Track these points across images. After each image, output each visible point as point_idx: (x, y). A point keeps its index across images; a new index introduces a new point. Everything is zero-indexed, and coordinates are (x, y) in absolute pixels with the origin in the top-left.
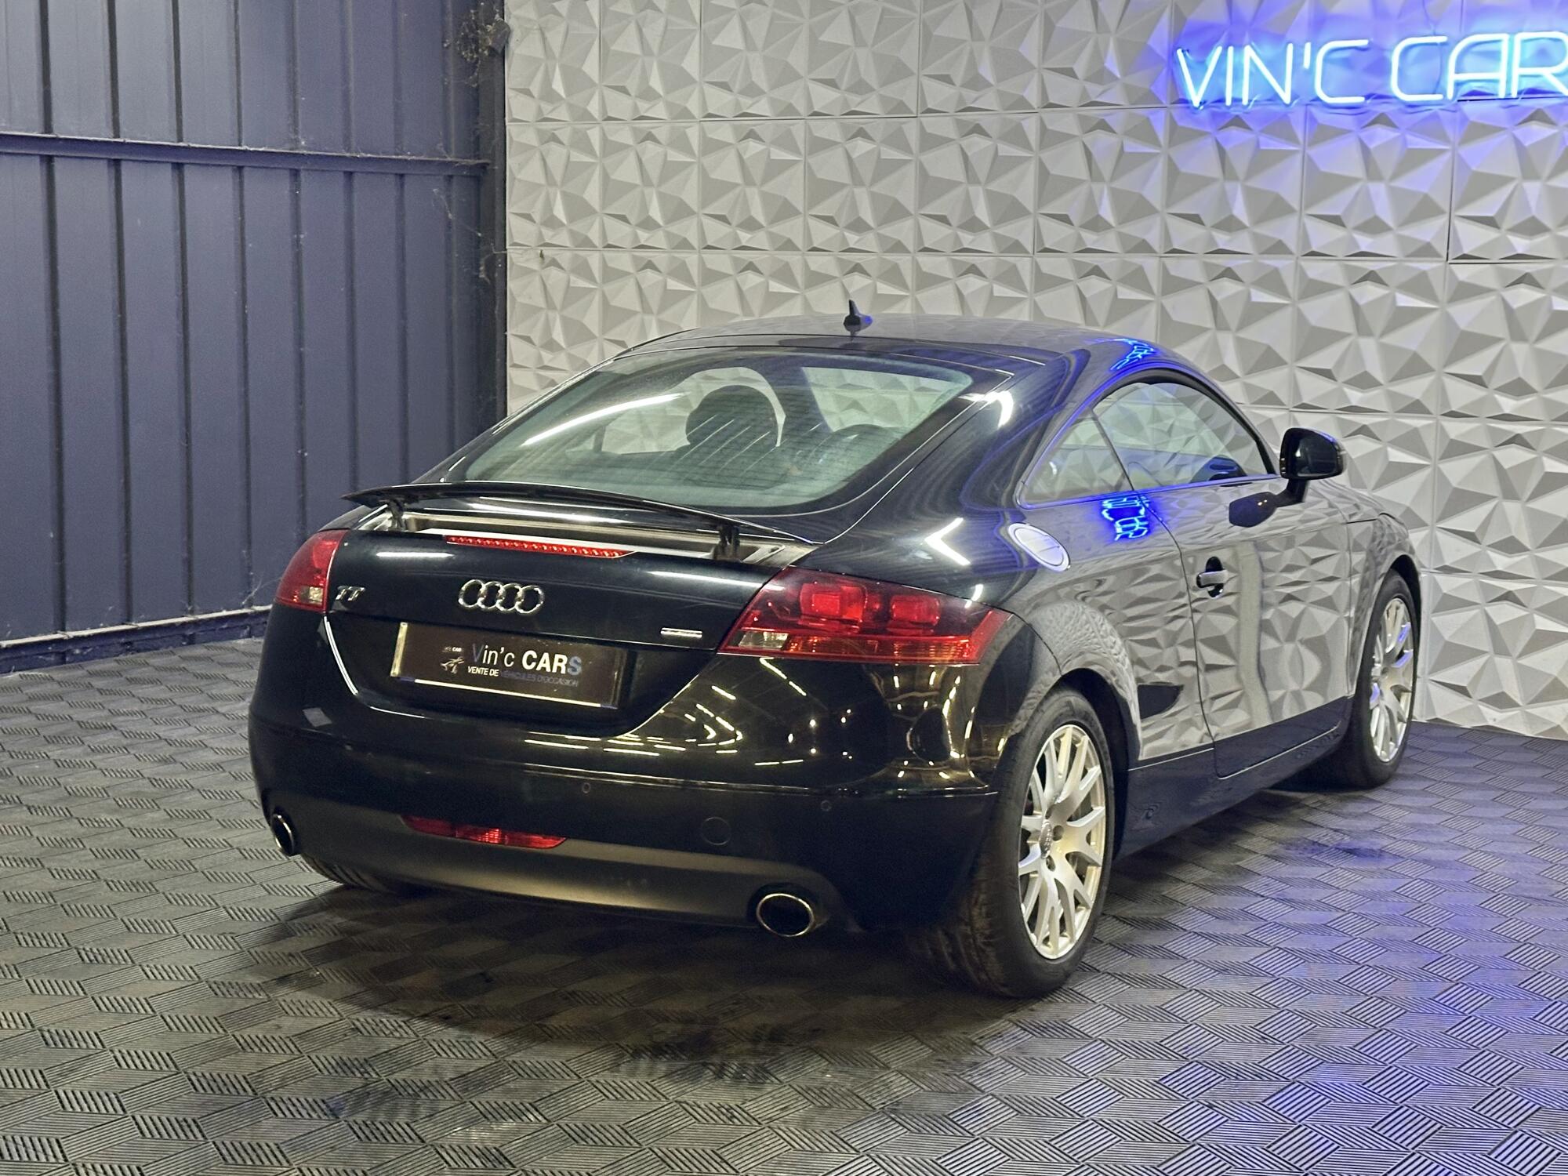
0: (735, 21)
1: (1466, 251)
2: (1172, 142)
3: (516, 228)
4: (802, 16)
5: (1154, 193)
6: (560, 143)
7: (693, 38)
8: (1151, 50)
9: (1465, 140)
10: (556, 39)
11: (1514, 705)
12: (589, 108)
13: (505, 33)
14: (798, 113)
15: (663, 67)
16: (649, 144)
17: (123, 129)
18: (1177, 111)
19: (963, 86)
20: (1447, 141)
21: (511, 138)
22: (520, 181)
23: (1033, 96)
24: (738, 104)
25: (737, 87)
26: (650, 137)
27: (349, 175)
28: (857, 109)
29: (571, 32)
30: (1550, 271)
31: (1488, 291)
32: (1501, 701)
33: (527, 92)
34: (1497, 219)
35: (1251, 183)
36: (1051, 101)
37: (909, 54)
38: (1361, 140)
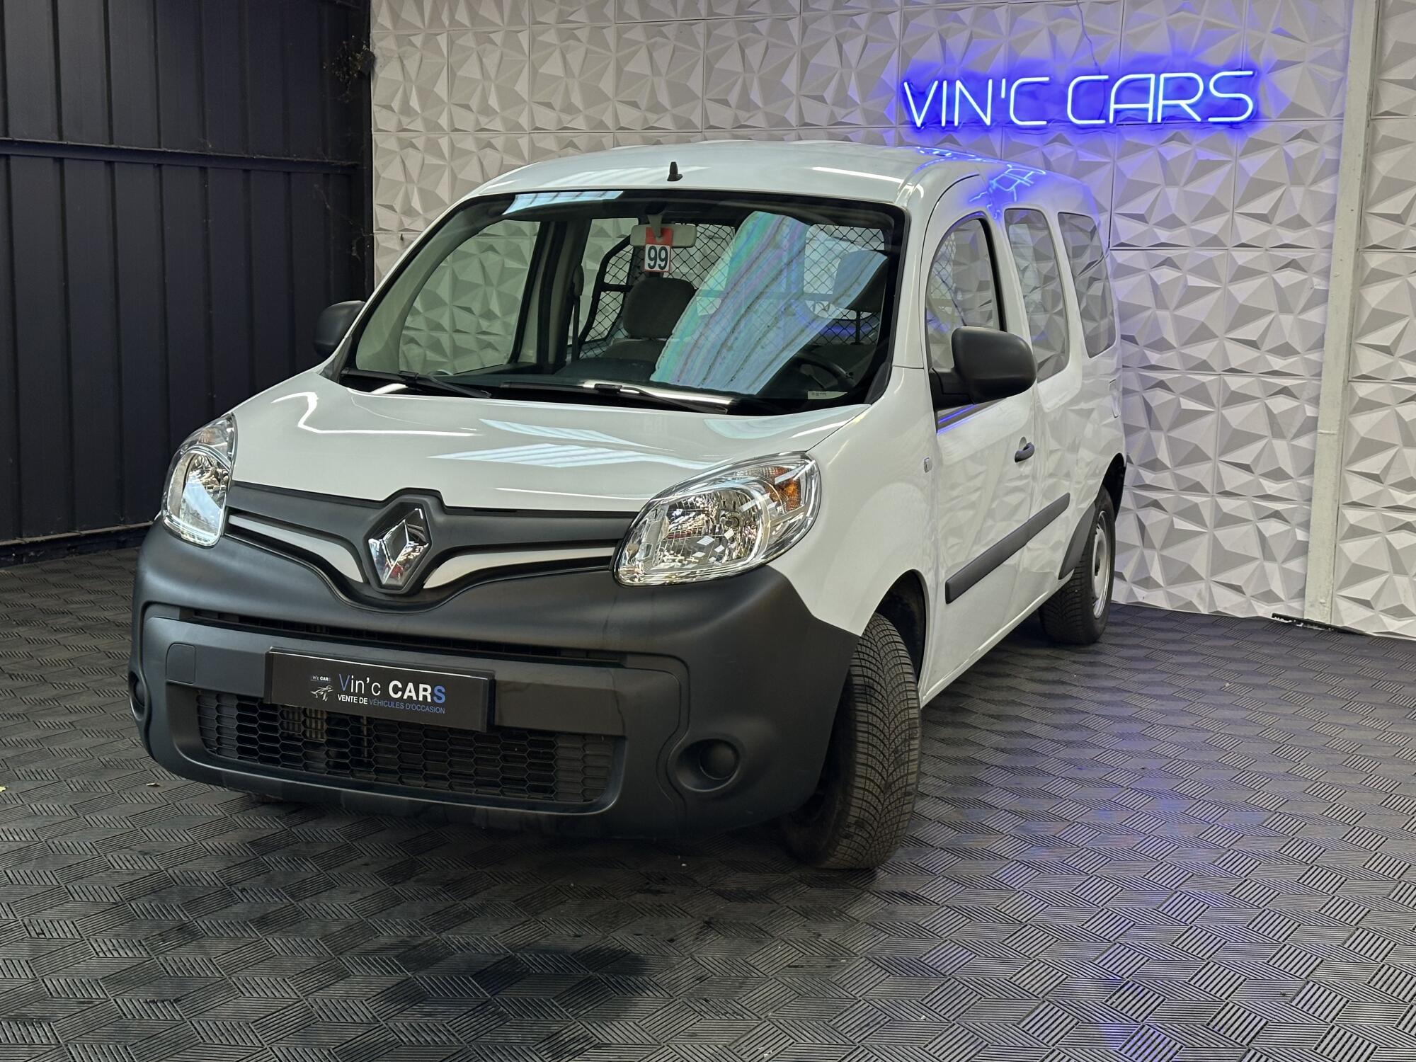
0: (557, 56)
1: (1123, 241)
3: (381, 216)
4: (610, 51)
6: (416, 148)
7: (524, 66)
8: (883, 83)
9: (1122, 155)
10: (412, 66)
11: (1157, 586)
12: (440, 121)
13: (370, 60)
14: (609, 129)
15: (498, 88)
16: (489, 151)
17: (65, 133)
18: (905, 130)
19: (739, 107)
20: (1110, 156)
21: (377, 146)
22: (384, 178)
23: (792, 117)
24: (560, 121)
25: (558, 108)
26: (490, 145)
27: (247, 171)
28: (655, 125)
29: (424, 61)
30: (1186, 255)
31: (1140, 270)
32: (1147, 583)
33: (389, 108)
34: (1147, 217)
36: (807, 121)
37: (696, 83)
38: (1043, 154)
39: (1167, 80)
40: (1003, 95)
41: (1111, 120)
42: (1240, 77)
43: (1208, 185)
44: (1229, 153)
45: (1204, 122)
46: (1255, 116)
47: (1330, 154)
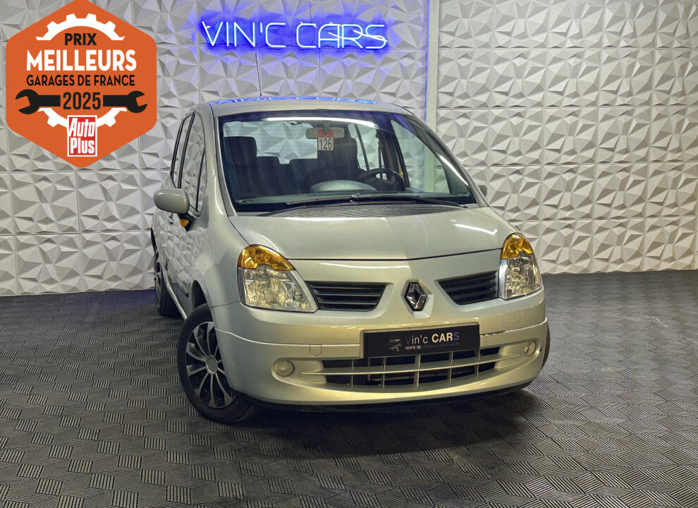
2: (201, 60)
5: (195, 81)
8: (189, 21)
9: (323, 64)
18: (204, 47)
20: (317, 64)
34: (338, 94)
35: (237, 79)
38: (283, 63)
39: (345, 27)
40: (261, 31)
41: (319, 47)
42: (378, 27)
43: (366, 79)
44: (375, 64)
45: (364, 48)
46: (387, 46)
47: (420, 65)
